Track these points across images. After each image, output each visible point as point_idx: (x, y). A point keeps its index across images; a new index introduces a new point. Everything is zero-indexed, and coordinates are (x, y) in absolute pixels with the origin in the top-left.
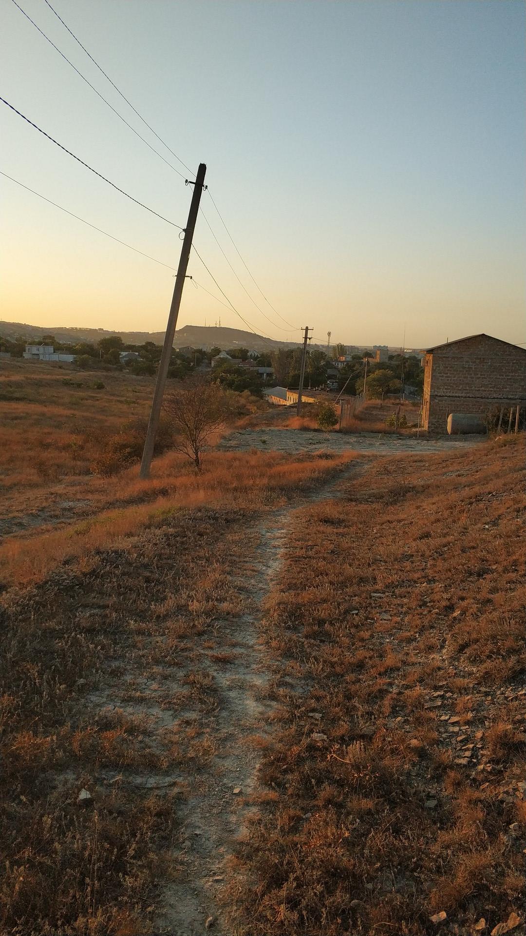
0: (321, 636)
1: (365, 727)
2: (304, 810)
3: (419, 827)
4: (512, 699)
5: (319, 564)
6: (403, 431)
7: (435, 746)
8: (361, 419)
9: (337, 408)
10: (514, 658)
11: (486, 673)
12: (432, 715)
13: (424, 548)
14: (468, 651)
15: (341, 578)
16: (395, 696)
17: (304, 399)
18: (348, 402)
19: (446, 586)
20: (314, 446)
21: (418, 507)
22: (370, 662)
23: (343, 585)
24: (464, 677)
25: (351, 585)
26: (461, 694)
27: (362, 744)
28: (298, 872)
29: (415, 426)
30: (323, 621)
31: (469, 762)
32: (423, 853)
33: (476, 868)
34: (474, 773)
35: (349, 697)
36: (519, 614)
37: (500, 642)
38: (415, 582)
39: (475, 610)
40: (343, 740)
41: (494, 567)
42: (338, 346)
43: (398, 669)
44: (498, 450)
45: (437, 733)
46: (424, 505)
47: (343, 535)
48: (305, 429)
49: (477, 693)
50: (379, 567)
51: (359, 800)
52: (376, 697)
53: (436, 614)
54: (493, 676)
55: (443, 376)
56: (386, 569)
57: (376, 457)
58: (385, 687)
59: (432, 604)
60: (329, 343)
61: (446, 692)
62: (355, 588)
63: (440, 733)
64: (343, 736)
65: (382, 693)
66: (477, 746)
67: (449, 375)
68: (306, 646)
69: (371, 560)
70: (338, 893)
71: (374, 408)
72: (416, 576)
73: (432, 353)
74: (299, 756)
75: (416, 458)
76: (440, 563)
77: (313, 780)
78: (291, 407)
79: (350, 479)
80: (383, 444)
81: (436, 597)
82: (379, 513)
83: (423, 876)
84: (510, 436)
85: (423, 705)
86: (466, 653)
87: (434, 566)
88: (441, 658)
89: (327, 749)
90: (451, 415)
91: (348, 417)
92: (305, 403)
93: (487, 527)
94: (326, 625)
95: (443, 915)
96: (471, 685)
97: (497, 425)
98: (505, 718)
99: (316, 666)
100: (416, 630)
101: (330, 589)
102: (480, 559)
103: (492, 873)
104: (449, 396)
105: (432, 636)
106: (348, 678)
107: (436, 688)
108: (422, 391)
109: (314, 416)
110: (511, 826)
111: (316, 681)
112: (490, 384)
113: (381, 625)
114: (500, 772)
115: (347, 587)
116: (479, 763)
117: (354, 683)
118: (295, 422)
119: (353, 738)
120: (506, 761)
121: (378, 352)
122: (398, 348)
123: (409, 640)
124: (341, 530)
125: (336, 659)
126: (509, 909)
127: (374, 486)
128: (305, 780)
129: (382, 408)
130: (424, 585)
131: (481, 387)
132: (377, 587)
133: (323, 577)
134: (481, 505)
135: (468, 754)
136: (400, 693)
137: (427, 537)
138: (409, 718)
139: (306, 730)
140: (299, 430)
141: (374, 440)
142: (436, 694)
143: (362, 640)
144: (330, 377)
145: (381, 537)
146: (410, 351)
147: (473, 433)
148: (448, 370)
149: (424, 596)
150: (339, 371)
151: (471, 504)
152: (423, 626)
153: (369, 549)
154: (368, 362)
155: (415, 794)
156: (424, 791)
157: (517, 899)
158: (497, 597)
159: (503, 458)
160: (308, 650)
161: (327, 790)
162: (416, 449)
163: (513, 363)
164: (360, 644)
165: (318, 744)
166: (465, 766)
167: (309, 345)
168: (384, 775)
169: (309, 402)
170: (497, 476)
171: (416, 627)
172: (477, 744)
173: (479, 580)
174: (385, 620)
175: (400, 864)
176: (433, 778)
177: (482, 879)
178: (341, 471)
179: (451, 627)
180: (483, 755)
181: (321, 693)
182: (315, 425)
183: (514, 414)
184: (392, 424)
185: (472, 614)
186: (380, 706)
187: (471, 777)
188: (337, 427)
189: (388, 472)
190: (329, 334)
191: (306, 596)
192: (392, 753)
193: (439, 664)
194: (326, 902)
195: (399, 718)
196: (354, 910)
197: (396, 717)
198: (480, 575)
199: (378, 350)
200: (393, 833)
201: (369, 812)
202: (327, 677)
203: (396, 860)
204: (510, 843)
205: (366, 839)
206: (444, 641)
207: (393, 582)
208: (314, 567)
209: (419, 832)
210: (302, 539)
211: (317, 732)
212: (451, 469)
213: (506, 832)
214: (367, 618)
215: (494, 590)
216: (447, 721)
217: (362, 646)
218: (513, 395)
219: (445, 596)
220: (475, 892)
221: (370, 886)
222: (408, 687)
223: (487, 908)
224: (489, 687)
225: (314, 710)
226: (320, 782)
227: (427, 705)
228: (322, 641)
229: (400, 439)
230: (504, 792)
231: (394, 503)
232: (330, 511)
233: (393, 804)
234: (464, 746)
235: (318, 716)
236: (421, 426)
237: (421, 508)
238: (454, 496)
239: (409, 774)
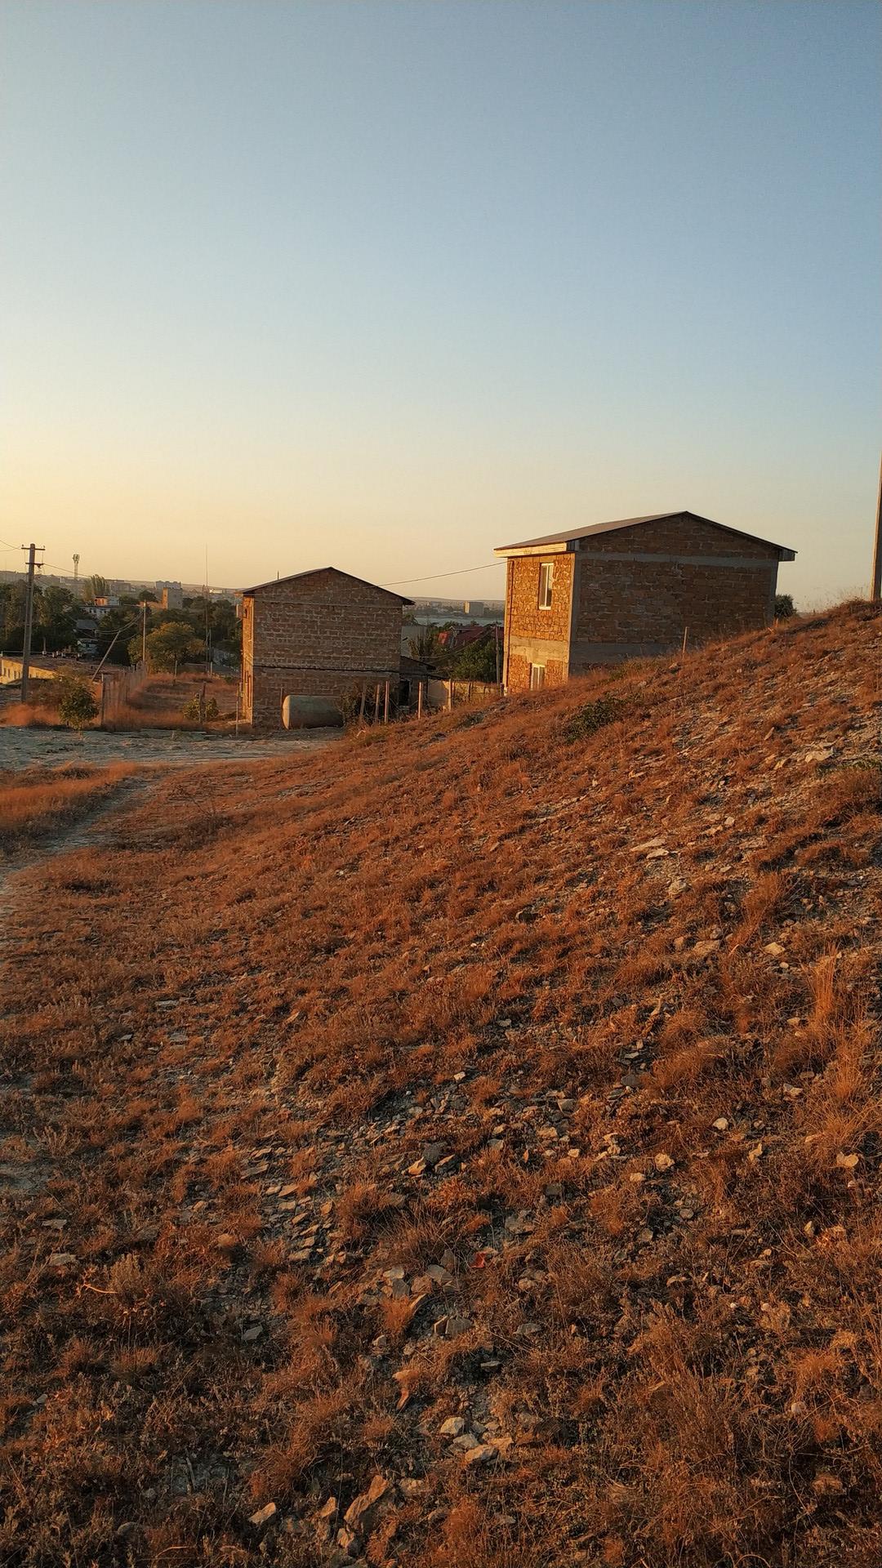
0: (65, 1086)
1: (142, 1228)
2: (35, 1391)
3: (233, 1375)
4: (376, 1143)
5: (64, 963)
6: (213, 725)
7: (258, 1238)
8: (139, 707)
9: (96, 688)
10: (378, 1077)
11: (338, 1106)
12: (253, 1188)
13: (246, 916)
14: (310, 1075)
15: (102, 983)
16: (192, 1168)
17: (35, 673)
18: (116, 679)
19: (277, 974)
20: (55, 756)
21: (235, 851)
22: (152, 1118)
23: (106, 994)
24: (303, 1118)
25: (120, 993)
26: (299, 1146)
27: (134, 1257)
28: (23, 1502)
29: (232, 716)
30: (67, 1060)
31: (312, 1255)
32: (239, 1416)
33: (322, 1420)
34: (319, 1271)
35: (114, 1182)
36: (386, 1006)
37: (358, 1053)
38: (229, 974)
39: (322, 1008)
40: (104, 1258)
41: (351, 936)
42: (93, 579)
43: (198, 1122)
44: (359, 751)
45: (260, 1217)
46: (247, 845)
47: (108, 908)
48: (37, 726)
49: (324, 1140)
50: (167, 955)
51: (132, 1353)
52: (161, 1175)
53: (262, 1021)
54: (347, 1111)
55: (271, 635)
56: (182, 958)
57: (166, 770)
58: (177, 1156)
59: (256, 1006)
60: (76, 574)
61: (276, 1147)
62: (128, 996)
63: (265, 1215)
64: (105, 1249)
65: (172, 1166)
66: (324, 1226)
67: (281, 632)
68: (38, 1108)
69: (157, 946)
70: (94, 1519)
71: (163, 687)
72: (231, 963)
73: (253, 597)
74: (24, 1300)
75: (233, 770)
76: (268, 938)
77: (50, 1336)
78: (9, 687)
79: (122, 810)
80: (180, 748)
81: (261, 994)
82: (173, 866)
83: (238, 1455)
84: (377, 729)
85: (239, 1176)
86: (306, 1079)
87: (260, 943)
88: (268, 1093)
89: (75, 1278)
90: (287, 699)
91: (116, 704)
92: (37, 679)
93: (342, 873)
94: (74, 1067)
95: (271, 1508)
96: (315, 1130)
97: (357, 713)
98: (366, 1175)
99: (56, 1139)
100: (229, 1054)
101: (82, 1004)
102: (330, 924)
103: (346, 1423)
104: (284, 668)
105: (255, 1061)
106: (112, 1151)
107: (260, 1144)
108: (241, 658)
109: (53, 703)
110: (375, 1342)
111: (56, 1165)
112: (346, 648)
113: (171, 1053)
114: (359, 1260)
115: (112, 996)
116: (327, 1254)
117: (122, 1158)
118: (19, 715)
119: (122, 1250)
120: (368, 1242)
121: (166, 592)
122: (198, 587)
123: (217, 1072)
124: (105, 900)
125: (92, 1122)
126: (372, 1470)
127: (161, 821)
128: (36, 1341)
129: (175, 687)
130: (243, 977)
131: (333, 652)
132: (165, 990)
133: (70, 986)
134: (333, 839)
135: (310, 1241)
136: (202, 1161)
137: (249, 897)
138: (215, 1201)
139: (37, 1252)
140: (26, 728)
141: (164, 741)
142: (259, 1153)
143: (140, 1083)
144: (82, 634)
145: (174, 904)
146: (219, 592)
147: (323, 726)
148: (280, 625)
149: (242, 995)
150: (98, 624)
151: (318, 838)
152: (241, 1046)
153: (154, 928)
154: (148, 608)
155: (225, 1324)
156: (240, 1317)
157: (384, 1452)
158: (356, 983)
159: (366, 763)
160: (42, 1114)
161: (76, 1348)
162: (235, 754)
163: (377, 615)
164: (135, 1090)
165: (60, 1272)
166: (305, 1262)
167: (39, 576)
168: (174, 1302)
169: (45, 677)
170: (356, 792)
171: (230, 1047)
172: (322, 1224)
173: (327, 959)
174: (177, 1043)
175: (201, 1444)
176: (254, 1291)
177: (330, 1435)
178: (105, 797)
179: (283, 1039)
180: (332, 1240)
181: (66, 1183)
182: (56, 719)
183: (382, 694)
184: (193, 715)
185: (317, 1015)
186: (168, 1190)
187: (315, 1278)
188: (97, 721)
189: (187, 796)
190: (76, 558)
191: (37, 1021)
192: (187, 1264)
193: (265, 1103)
194: (73, 1541)
195: (200, 1203)
196: (121, 1542)
197: (194, 1203)
198: (329, 951)
199: (165, 588)
200: (189, 1395)
201: (150, 1370)
202: (77, 1155)
203: (194, 1439)
204: (372, 1369)
205: (144, 1416)
206: (273, 1064)
207: (192, 979)
208: (54, 968)
209: (233, 1383)
210: (32, 923)
211: (57, 1252)
212: (288, 784)
213: (367, 1351)
214: (147, 1045)
215: (350, 973)
216: (276, 1194)
217: (138, 1093)
218: (378, 665)
219: (276, 991)
220: (321, 1459)
221: (149, 1493)
222: (216, 1149)
223: (338, 1478)
224: (342, 1127)
225: (52, 1215)
226: (61, 1337)
227: (244, 1174)
228: (67, 1095)
229: (208, 739)
230: (364, 1292)
231: (199, 845)
232: (86, 869)
233: (190, 1347)
234: (303, 1230)
235: (59, 1223)
236: (241, 717)
237: (242, 851)
238: (292, 828)
239: (216, 1292)
